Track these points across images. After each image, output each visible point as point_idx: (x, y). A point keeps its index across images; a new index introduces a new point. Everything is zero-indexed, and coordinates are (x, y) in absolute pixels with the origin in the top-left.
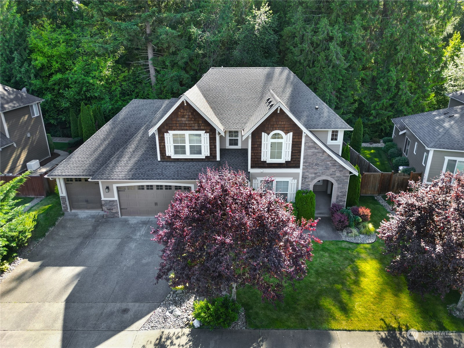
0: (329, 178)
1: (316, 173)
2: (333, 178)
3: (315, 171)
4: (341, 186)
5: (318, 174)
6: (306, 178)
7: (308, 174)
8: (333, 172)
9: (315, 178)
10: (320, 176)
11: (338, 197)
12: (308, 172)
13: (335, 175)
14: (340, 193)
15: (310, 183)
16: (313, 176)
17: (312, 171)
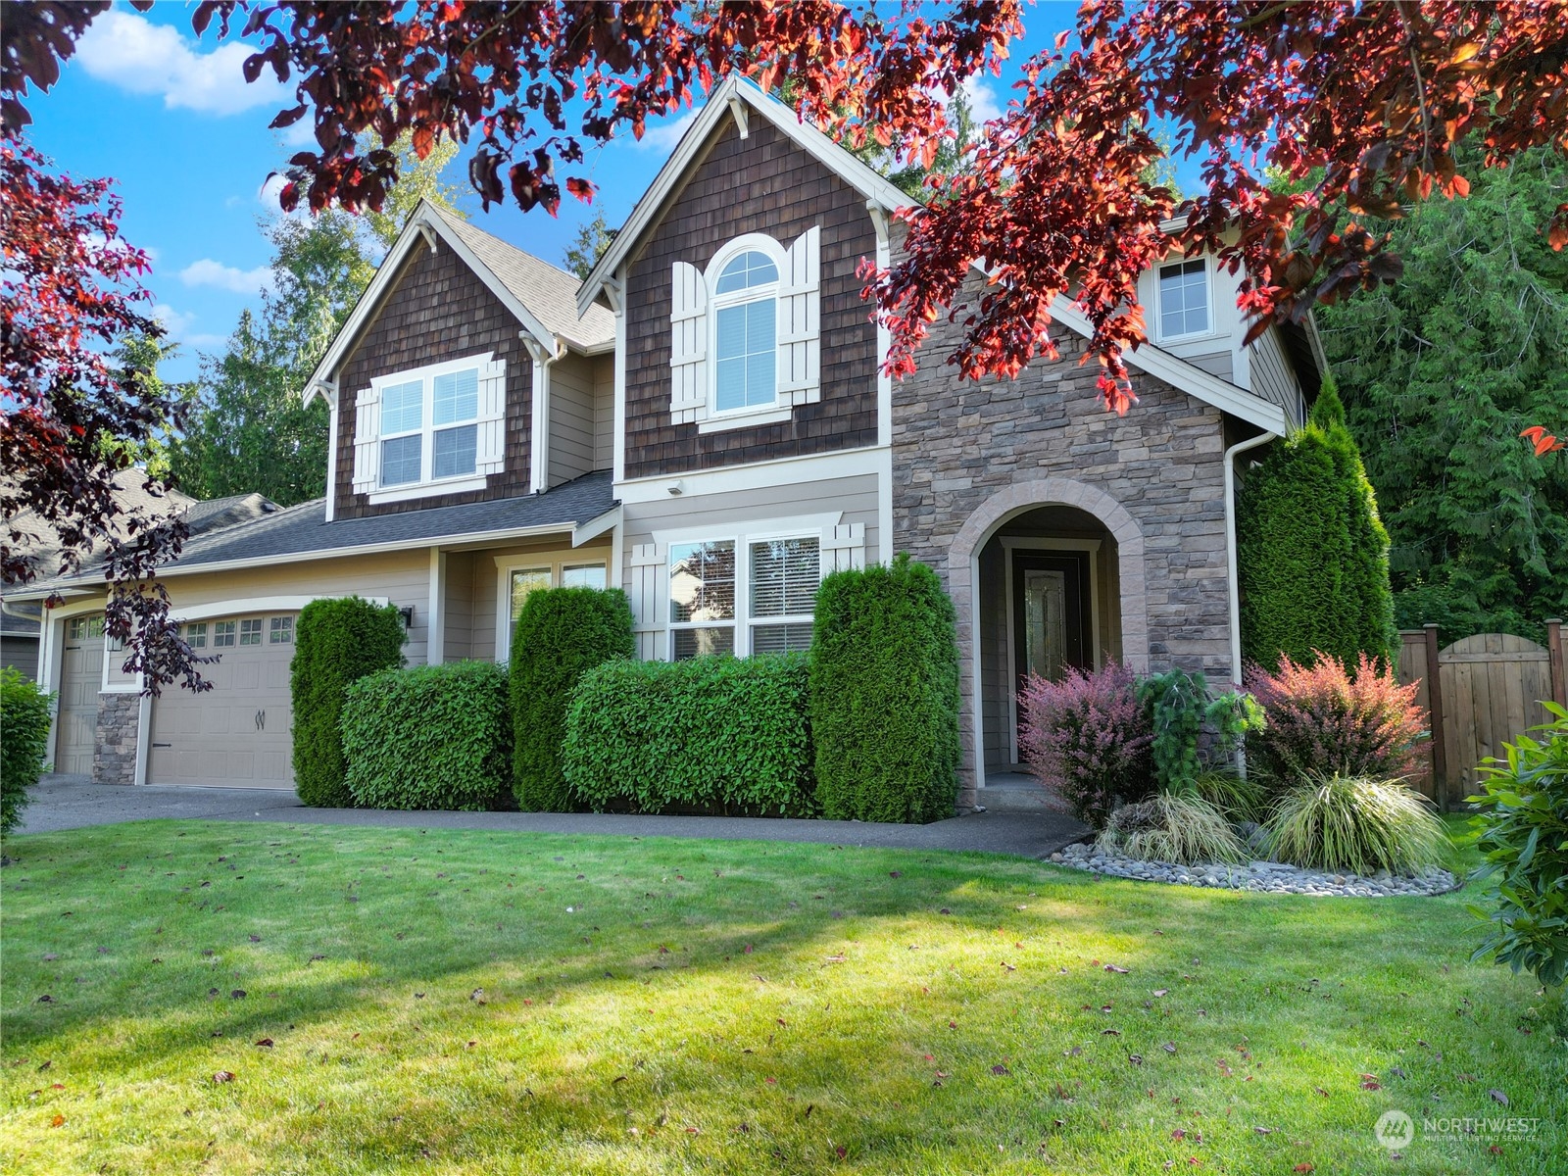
0: (1073, 493)
1: (976, 465)
2: (1102, 481)
3: (974, 452)
4: (1173, 542)
5: (994, 468)
6: (916, 505)
7: (926, 476)
8: (1092, 437)
9: (972, 499)
10: (1004, 480)
11: (1159, 633)
12: (926, 459)
13: (1112, 458)
14: (1174, 598)
15: (947, 539)
16: (965, 484)
17: (949, 450)
